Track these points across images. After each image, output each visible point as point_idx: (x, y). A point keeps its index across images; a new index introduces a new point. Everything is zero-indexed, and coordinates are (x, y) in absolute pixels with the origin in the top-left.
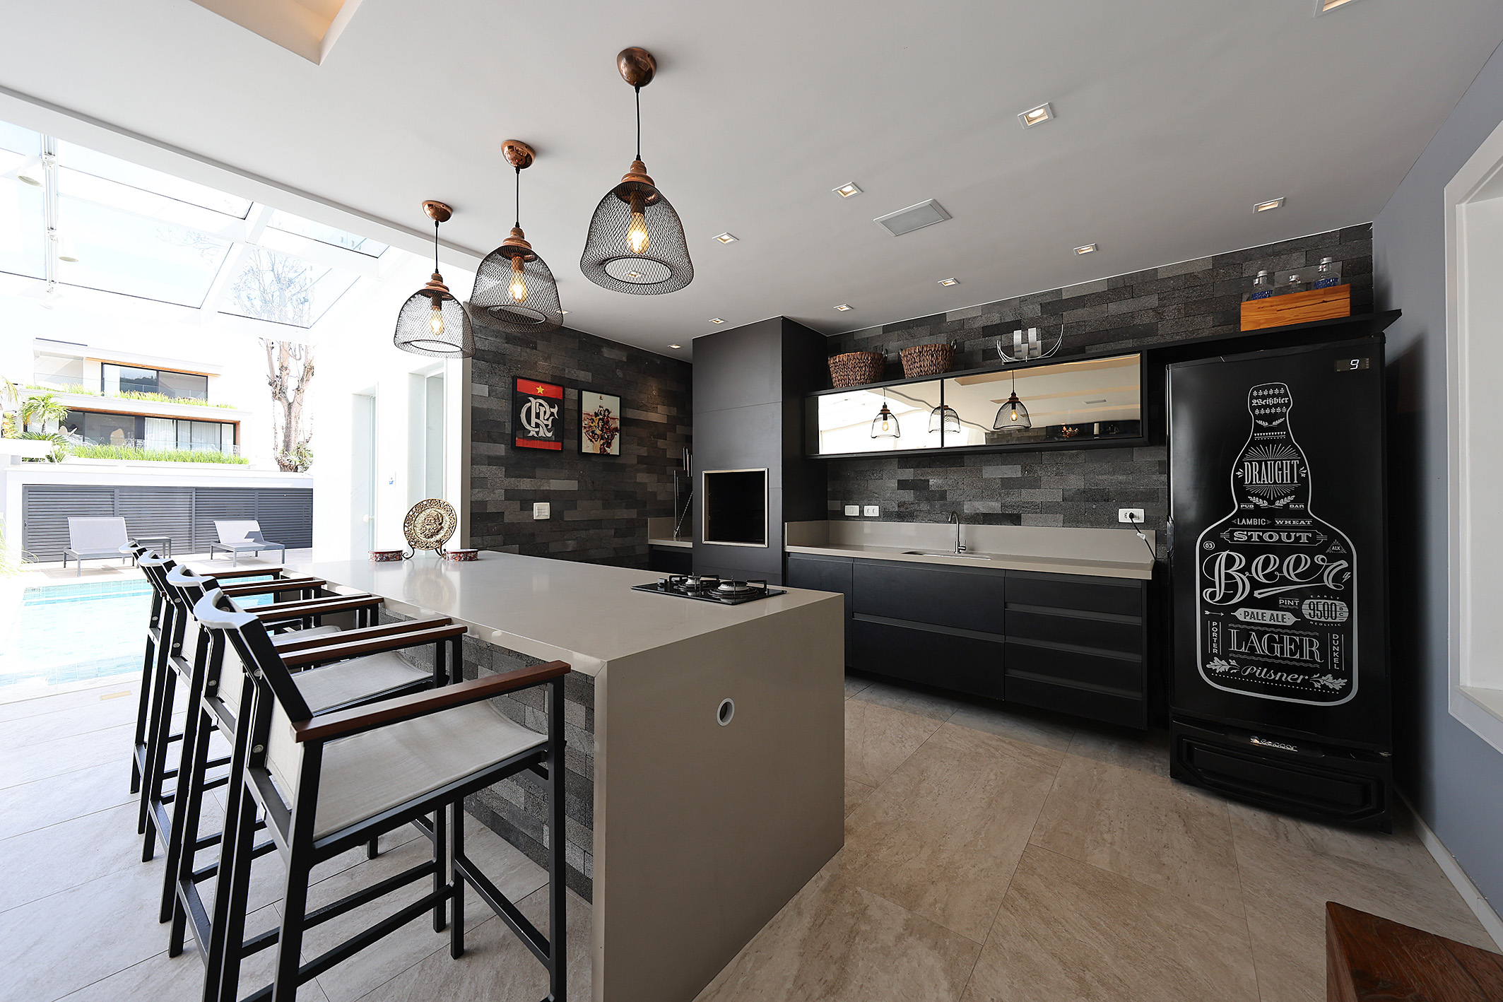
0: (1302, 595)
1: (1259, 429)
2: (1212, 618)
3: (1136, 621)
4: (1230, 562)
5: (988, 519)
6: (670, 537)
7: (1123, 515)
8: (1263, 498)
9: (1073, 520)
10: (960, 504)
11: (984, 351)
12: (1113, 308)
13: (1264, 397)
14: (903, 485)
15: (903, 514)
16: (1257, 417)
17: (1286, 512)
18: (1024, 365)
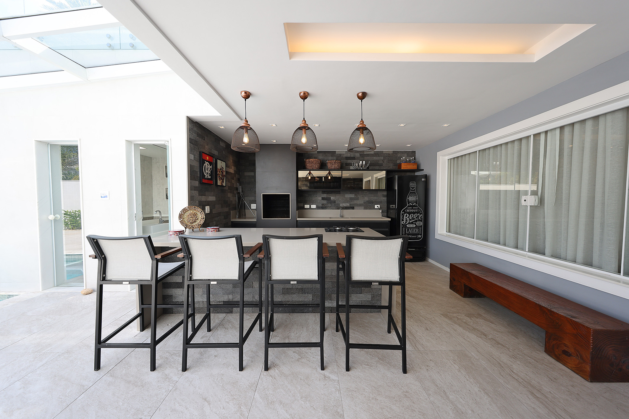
0: (416, 221)
1: (411, 190)
2: (403, 227)
3: (387, 229)
4: (406, 215)
5: (346, 208)
6: (235, 218)
7: (376, 207)
8: (412, 203)
9: (366, 208)
10: (339, 204)
11: (346, 163)
12: (375, 158)
13: (412, 184)
14: (323, 199)
15: (323, 207)
16: (411, 188)
17: (415, 206)
18: (360, 170)
